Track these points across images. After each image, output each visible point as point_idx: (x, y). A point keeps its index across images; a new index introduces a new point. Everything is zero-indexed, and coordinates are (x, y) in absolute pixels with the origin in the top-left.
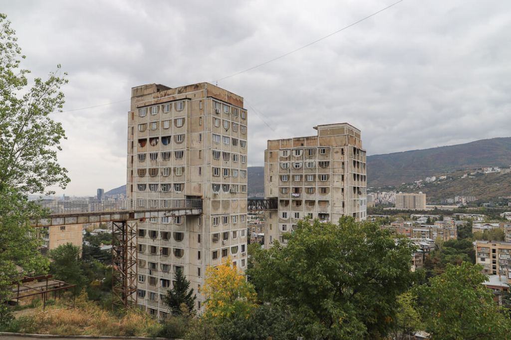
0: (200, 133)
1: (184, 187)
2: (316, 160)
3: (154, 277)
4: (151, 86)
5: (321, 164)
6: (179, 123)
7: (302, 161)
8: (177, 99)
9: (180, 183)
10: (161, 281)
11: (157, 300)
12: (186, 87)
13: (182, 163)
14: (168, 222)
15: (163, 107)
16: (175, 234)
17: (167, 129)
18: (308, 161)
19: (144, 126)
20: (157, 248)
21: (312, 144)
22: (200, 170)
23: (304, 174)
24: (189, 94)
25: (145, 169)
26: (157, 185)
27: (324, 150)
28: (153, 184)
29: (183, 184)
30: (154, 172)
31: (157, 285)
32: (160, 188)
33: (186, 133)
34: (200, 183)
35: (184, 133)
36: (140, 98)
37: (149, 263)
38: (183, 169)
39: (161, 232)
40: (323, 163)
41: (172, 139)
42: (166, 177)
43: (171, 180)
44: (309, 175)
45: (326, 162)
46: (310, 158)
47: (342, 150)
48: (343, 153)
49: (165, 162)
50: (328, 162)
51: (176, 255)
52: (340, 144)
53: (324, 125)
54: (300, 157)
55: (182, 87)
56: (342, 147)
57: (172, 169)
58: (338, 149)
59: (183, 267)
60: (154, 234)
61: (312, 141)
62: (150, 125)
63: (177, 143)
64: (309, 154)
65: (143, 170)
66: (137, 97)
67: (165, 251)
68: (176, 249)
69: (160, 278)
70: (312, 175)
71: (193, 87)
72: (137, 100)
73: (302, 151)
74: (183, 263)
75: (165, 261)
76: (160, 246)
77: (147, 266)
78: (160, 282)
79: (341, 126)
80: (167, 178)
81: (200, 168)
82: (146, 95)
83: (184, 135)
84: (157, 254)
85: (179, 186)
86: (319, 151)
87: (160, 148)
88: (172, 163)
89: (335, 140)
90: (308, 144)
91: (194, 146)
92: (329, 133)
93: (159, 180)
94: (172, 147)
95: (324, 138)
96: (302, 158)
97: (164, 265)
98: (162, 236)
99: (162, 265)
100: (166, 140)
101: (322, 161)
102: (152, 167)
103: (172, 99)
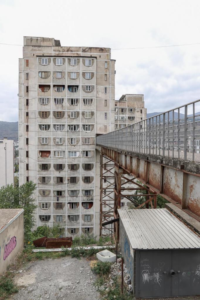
0: (106, 86)
1: (93, 127)
2: (127, 115)
3: (61, 202)
4: (50, 40)
5: (129, 118)
6: (88, 76)
7: (117, 116)
8: (82, 56)
9: (90, 124)
10: (69, 204)
11: (65, 220)
12: (90, 48)
13: (92, 109)
14: (75, 155)
15: (69, 60)
16: (84, 165)
17: (75, 79)
18: (121, 115)
19: (46, 73)
20: (64, 179)
21: (122, 105)
22: (106, 115)
23: (118, 124)
24: (94, 54)
25: (49, 112)
26: (63, 125)
27: (131, 110)
28: (58, 125)
29: (93, 125)
30: (59, 115)
31: (64, 209)
32: (66, 128)
33: (95, 85)
34: (105, 125)
35: (93, 85)
36: (36, 48)
37: (54, 191)
38: (92, 114)
39: (68, 165)
40: (131, 117)
41: (80, 88)
42: (73, 119)
43: (79, 121)
44: (122, 125)
45: (132, 117)
46: (122, 114)
47: (141, 110)
48: (141, 112)
49: (72, 106)
50: (134, 117)
51: (84, 182)
52: (140, 107)
53: (130, 95)
54: (116, 113)
55: (87, 48)
56: (141, 109)
57: (81, 113)
58: (139, 110)
59: (93, 190)
60: (60, 167)
61: (122, 103)
62: (54, 74)
63: (85, 92)
64: (122, 112)
65: (46, 112)
66: (33, 46)
67: (73, 180)
68: (85, 177)
69: (67, 202)
70: (123, 125)
71: (98, 50)
72: (32, 49)
73: (117, 109)
74: (92, 187)
75: (73, 188)
76: (67, 176)
77: (52, 194)
78: (67, 206)
79: (140, 96)
80: (75, 120)
81: (106, 113)
82: (42, 46)
83: (94, 86)
84: (64, 183)
85: (88, 127)
86: (128, 110)
87: (66, 94)
88: (80, 108)
89: (137, 104)
90: (120, 105)
91: (100, 96)
92: (133, 99)
93: (66, 121)
94: (80, 95)
95: (130, 102)
96: (117, 114)
97: (72, 191)
98: (69, 168)
99: (70, 192)
100: (73, 88)
101: (131, 116)
102: (58, 110)
103: (76, 55)
